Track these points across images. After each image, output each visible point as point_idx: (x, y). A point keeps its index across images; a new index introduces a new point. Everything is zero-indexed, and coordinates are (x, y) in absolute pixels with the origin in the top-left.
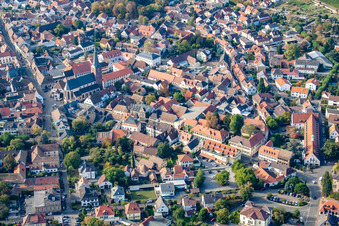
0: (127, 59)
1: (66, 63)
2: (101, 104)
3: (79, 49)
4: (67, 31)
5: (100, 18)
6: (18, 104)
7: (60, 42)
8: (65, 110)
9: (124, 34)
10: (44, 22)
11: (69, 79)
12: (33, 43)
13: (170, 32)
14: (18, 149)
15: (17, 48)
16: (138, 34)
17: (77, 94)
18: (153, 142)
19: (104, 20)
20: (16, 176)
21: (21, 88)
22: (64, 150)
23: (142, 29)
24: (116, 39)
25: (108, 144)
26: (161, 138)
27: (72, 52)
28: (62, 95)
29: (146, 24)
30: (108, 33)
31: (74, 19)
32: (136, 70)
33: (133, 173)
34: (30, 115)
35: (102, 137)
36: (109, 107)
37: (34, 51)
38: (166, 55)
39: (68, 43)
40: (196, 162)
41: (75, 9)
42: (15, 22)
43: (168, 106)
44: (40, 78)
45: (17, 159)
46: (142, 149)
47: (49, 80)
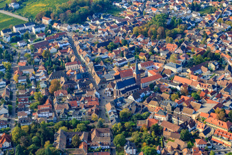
0: (158, 67)
1: (115, 69)
2: (139, 100)
3: (125, 60)
4: (116, 47)
5: (139, 38)
6: (83, 99)
7: (112, 55)
8: (114, 103)
9: (156, 49)
10: (101, 41)
11: (118, 81)
12: (93, 55)
13: (188, 48)
14: (82, 131)
15: (82, 58)
16: (165, 50)
17: (123, 92)
18: (177, 129)
19: (142, 40)
20: (80, 150)
21: (85, 87)
22: (114, 133)
23: (168, 46)
24: (150, 53)
25: (145, 129)
26: (183, 126)
27: (119, 62)
28: (112, 93)
29: (171, 42)
30: (144, 49)
31: (121, 38)
32: (164, 76)
33: (163, 151)
34: (91, 107)
35: (141, 124)
36: (145, 102)
37: (94, 61)
38: (185, 65)
39: (117, 55)
40: (208, 145)
41: (122, 32)
42: (81, 41)
43: (188, 102)
44: (97, 80)
45: (82, 138)
46: (169, 134)
47: (103, 81)
